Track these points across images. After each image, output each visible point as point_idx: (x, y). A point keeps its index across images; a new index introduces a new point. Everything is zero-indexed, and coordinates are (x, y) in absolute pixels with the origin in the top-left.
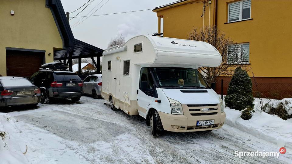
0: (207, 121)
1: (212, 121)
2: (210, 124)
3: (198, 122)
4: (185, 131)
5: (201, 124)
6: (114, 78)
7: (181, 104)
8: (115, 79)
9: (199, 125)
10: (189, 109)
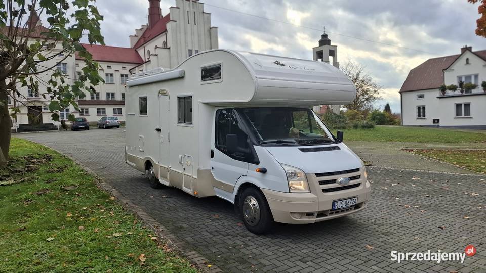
0: (348, 200)
1: (355, 199)
2: (351, 205)
3: (334, 203)
4: (313, 220)
5: (338, 206)
6: (157, 130)
7: (305, 174)
8: (159, 130)
9: (336, 208)
10: (319, 182)
